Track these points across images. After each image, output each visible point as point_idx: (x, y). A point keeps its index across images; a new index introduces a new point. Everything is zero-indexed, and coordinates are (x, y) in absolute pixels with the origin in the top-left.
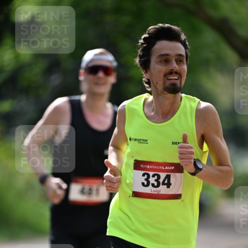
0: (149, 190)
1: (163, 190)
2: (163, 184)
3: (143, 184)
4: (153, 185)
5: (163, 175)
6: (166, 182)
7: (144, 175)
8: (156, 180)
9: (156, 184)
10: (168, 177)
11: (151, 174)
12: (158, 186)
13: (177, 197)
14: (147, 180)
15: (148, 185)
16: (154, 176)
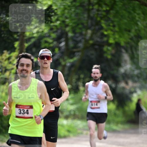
0: (21, 115)
1: (26, 115)
2: (26, 113)
3: (19, 113)
5: (26, 110)
6: (27, 112)
11: (21, 109)
12: (24, 113)
13: (32, 118)
14: (20, 111)
15: (21, 113)
16: (22, 110)
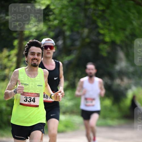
0: (27, 103)
3: (24, 101)
4: (28, 101)
6: (33, 100)
7: (25, 97)
8: (30, 100)
9: (30, 101)
13: (37, 106)
14: (26, 99)
15: (26, 101)
16: (29, 98)
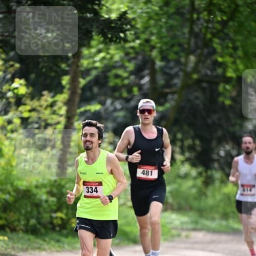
0: (89, 194)
1: (95, 194)
2: (95, 191)
3: (87, 192)
4: (90, 192)
5: (94, 188)
8: (91, 190)
10: (96, 188)
11: (89, 187)
12: (92, 192)
14: (88, 190)
